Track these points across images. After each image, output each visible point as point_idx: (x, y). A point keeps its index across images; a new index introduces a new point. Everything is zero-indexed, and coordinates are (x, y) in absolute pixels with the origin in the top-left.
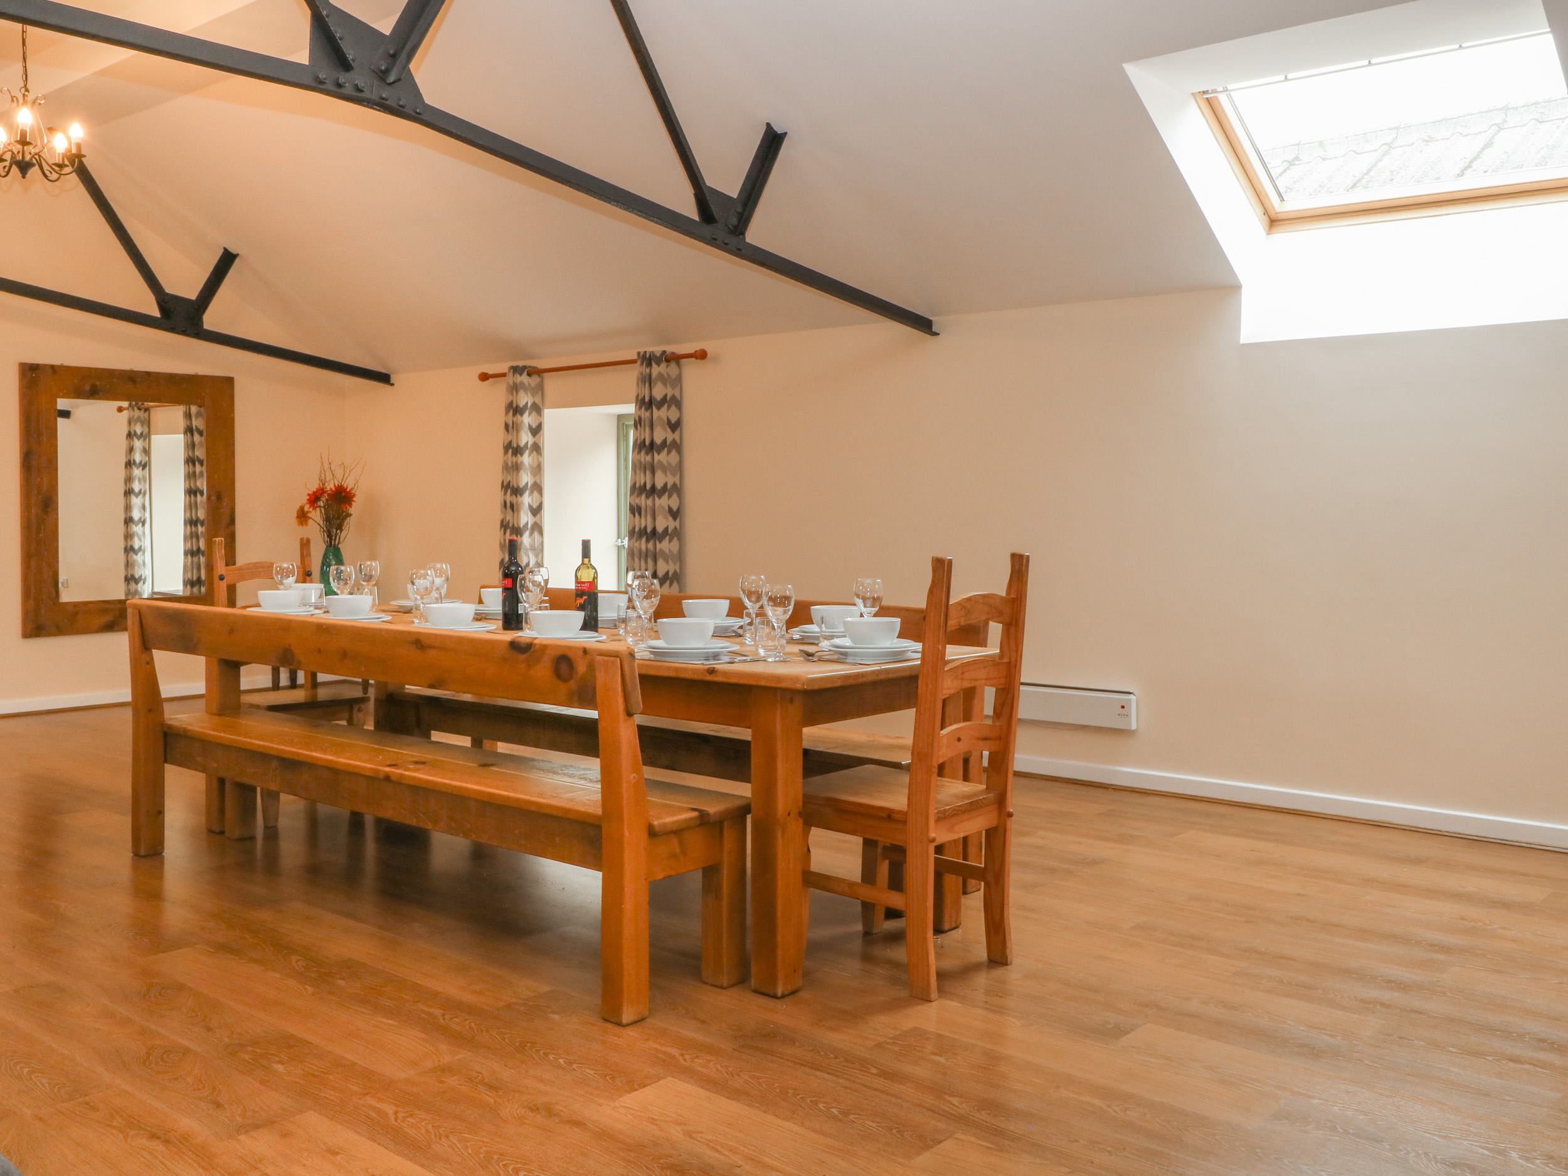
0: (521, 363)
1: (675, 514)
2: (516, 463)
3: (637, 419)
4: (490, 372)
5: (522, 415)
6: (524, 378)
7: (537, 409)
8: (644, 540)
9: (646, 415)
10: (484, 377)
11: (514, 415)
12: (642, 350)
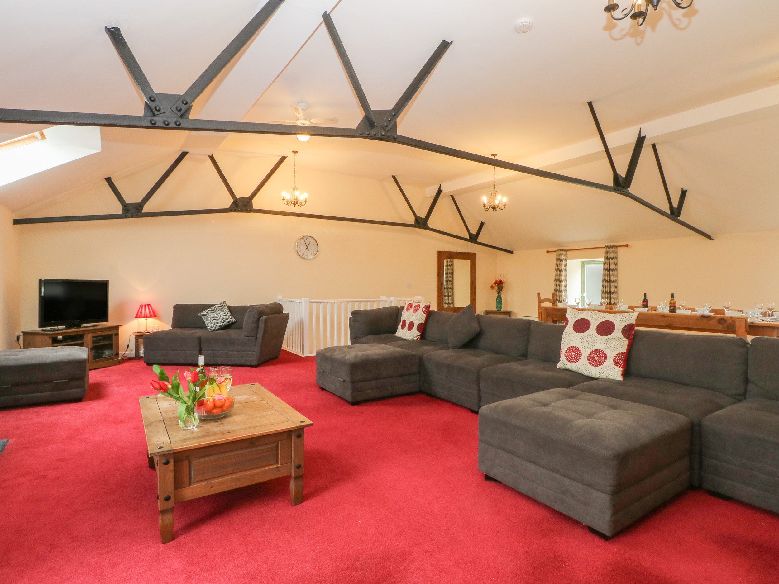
0: (562, 248)
1: (616, 287)
2: (561, 274)
3: (605, 263)
4: (550, 251)
5: (562, 261)
6: (563, 252)
7: (566, 260)
8: (607, 294)
9: (608, 261)
10: (548, 252)
11: (560, 261)
12: (607, 244)
